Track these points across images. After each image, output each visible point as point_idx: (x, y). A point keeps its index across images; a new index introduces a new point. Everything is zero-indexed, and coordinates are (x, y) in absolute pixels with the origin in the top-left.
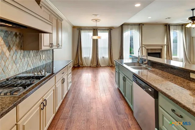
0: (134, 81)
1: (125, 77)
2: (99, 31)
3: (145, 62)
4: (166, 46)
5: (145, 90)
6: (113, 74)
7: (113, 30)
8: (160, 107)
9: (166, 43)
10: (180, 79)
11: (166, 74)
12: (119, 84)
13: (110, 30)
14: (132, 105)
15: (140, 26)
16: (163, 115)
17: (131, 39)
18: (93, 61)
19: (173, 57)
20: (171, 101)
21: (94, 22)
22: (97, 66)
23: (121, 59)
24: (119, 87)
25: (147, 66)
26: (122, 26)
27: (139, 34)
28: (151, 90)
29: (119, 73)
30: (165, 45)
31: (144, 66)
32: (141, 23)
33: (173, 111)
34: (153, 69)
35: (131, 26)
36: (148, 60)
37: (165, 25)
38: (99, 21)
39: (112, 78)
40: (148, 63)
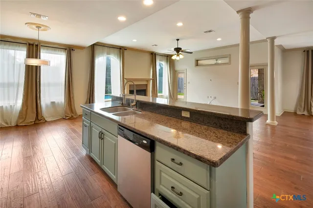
0: (120, 135)
1: (104, 131)
2: (44, 49)
3: (132, 104)
4: (151, 81)
5: (137, 144)
6: (74, 131)
7: (76, 50)
8: (157, 161)
9: (151, 78)
10: (174, 121)
11: (159, 116)
12: (90, 147)
13: (70, 50)
14: (114, 175)
15: (122, 51)
16: (161, 171)
17: (108, 70)
18: (24, 113)
19: (159, 94)
20: (171, 149)
21: (33, 29)
22: (37, 122)
23: (90, 103)
24: (90, 151)
25: (135, 109)
26: (93, 47)
27: (119, 62)
28: (146, 142)
29: (91, 128)
30: (151, 79)
31: (131, 110)
32: (123, 47)
33: (173, 160)
34: (144, 113)
35: (108, 48)
36: (136, 100)
37: (151, 54)
38: (44, 30)
39: (73, 139)
40: (136, 105)
